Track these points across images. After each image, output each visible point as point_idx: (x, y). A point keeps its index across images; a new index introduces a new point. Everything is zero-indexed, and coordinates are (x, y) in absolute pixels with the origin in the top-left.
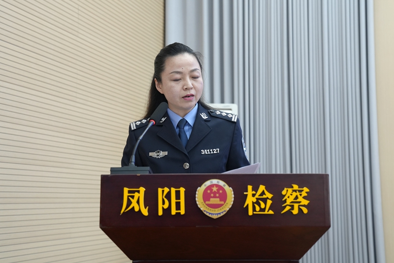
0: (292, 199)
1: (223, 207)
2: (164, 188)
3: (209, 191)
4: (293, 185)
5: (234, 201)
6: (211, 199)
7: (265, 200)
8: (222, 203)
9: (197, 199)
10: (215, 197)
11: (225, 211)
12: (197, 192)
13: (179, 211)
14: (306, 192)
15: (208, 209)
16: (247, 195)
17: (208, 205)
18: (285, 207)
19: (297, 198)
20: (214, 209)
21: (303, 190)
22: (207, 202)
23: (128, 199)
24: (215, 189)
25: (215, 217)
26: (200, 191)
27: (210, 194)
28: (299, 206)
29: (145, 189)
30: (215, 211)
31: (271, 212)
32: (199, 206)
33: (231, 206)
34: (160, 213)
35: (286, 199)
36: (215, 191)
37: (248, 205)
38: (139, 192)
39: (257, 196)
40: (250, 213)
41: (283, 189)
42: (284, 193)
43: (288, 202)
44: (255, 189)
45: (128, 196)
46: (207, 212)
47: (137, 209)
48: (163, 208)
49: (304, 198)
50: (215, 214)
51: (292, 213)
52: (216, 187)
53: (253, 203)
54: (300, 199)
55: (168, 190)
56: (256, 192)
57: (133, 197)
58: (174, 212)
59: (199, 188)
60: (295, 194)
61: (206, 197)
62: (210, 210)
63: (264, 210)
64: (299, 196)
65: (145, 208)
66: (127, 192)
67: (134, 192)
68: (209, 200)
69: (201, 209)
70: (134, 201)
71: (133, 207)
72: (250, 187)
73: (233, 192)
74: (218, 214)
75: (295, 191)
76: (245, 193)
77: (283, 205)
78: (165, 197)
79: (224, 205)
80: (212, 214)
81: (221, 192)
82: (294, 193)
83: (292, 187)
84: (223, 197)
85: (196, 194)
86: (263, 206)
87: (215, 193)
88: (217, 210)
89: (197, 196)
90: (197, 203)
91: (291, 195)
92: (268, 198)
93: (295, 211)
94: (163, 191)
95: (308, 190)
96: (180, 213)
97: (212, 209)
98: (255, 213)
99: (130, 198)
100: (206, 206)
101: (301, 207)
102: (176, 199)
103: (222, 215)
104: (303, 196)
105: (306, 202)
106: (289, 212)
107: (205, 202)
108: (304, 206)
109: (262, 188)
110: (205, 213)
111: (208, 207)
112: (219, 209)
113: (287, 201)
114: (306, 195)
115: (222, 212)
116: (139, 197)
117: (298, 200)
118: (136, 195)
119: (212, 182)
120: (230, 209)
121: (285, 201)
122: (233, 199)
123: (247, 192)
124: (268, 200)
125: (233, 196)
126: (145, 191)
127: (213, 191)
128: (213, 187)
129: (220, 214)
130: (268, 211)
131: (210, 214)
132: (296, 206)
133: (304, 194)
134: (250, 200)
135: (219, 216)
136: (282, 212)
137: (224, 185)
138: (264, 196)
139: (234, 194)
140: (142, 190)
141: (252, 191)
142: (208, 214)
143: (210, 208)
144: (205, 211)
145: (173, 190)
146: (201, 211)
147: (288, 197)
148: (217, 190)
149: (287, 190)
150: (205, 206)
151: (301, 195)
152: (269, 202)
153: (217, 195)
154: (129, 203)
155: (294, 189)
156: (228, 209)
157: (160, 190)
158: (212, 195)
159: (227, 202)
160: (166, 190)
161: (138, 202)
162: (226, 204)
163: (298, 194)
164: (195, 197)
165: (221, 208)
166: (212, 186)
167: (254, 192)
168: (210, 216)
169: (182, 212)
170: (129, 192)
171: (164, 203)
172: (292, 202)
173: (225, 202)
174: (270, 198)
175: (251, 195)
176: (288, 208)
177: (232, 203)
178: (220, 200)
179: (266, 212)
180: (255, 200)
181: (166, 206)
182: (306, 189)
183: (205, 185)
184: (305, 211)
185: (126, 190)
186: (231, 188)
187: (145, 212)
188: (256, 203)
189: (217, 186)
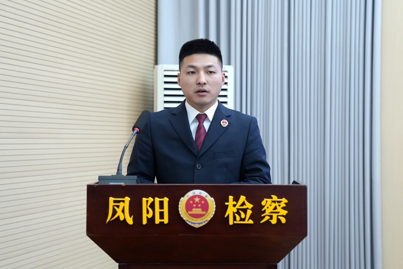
0: (271, 209)
1: (204, 217)
2: (148, 198)
3: (191, 202)
4: (272, 196)
5: (215, 212)
6: (194, 209)
7: (245, 211)
8: (204, 213)
9: (179, 209)
10: (197, 207)
11: (207, 221)
12: (180, 203)
13: (162, 220)
14: (285, 203)
15: (191, 219)
16: (228, 206)
17: (190, 215)
18: (264, 217)
19: (275, 208)
20: (196, 219)
21: (281, 201)
22: (190, 212)
23: (114, 209)
24: (197, 200)
25: (197, 226)
26: (183, 201)
27: (192, 204)
28: (278, 216)
29: (129, 199)
30: (197, 220)
31: (251, 222)
32: (182, 216)
33: (212, 216)
34: (145, 222)
35: (265, 210)
36: (197, 202)
37: (228, 215)
38: (124, 201)
39: (238, 207)
40: (231, 223)
41: (263, 200)
42: (263, 203)
43: (267, 213)
44: (236, 199)
45: (114, 206)
46: (189, 222)
47: (122, 219)
48: (147, 217)
49: (283, 208)
50: (197, 223)
51: (270, 222)
52: (199, 198)
53: (234, 213)
54: (279, 209)
55: (153, 200)
56: (237, 202)
57: (118, 207)
58: (158, 221)
59: (182, 198)
60: (274, 205)
61: (189, 207)
62: (193, 220)
63: (244, 220)
64: (278, 207)
65: (130, 217)
66: (113, 202)
67: (119, 202)
68: (191, 210)
69: (184, 219)
70: (119, 211)
71: (119, 217)
72: (231, 198)
73: (214, 203)
74: (200, 223)
75: (274, 202)
76: (226, 204)
77: (263, 215)
78: (150, 206)
79: (206, 215)
80: (194, 223)
81: (203, 202)
82: (273, 203)
83: (272, 198)
84: (205, 207)
85: (178, 204)
86: (243, 216)
87: (197, 203)
88: (199, 219)
89: (179, 206)
90: (180, 213)
91: (271, 205)
92: (248, 208)
93: (274, 221)
94: (147, 201)
95: (286, 201)
96: (163, 222)
97: (194, 219)
98: (235, 222)
99: (115, 207)
100: (189, 216)
101: (279, 217)
102: (160, 208)
103: (204, 224)
104: (281, 206)
105: (285, 212)
106: (268, 222)
107: (187, 212)
108: (283, 216)
109: (243, 198)
110: (188, 222)
111: (190, 217)
112: (201, 218)
113: (266, 211)
114: (285, 205)
115: (204, 222)
116: (124, 207)
117: (276, 211)
118: (121, 204)
119: (194, 193)
120: (211, 219)
121: (265, 212)
122: (214, 210)
123: (228, 202)
124: (248, 210)
125: (215, 206)
126: (130, 201)
127: (196, 202)
128: (196, 198)
129: (202, 223)
130: (248, 221)
131: (192, 223)
132: (275, 216)
133: (283, 205)
134: (231, 211)
135: (201, 225)
136: (262, 222)
137: (206, 196)
138: (244, 207)
139: (216, 204)
140: (127, 199)
141: (233, 201)
142: (190, 224)
143: (192, 218)
144: (187, 220)
145: (157, 200)
146: (184, 221)
147: (268, 208)
148: (199, 200)
149: (267, 201)
150: (187, 216)
151: (279, 206)
152: (249, 212)
153: (200, 205)
154: (115, 212)
155: (273, 200)
156: (210, 219)
157: (144, 200)
158: (195, 205)
159: (209, 212)
160: (151, 200)
161: (123, 211)
162: (207, 214)
163: (277, 204)
164: (178, 208)
165: (203, 218)
166: (195, 196)
167: (235, 203)
168: (192, 225)
169: (166, 221)
170: (115, 202)
171: (148, 212)
172: (271, 213)
173: (207, 212)
174: (250, 208)
175: (232, 206)
176: (267, 218)
177: (214, 213)
178: (203, 210)
179: (246, 222)
180: (235, 211)
181: (150, 216)
182: (284, 200)
183: (188, 196)
184: (283, 220)
185: (111, 199)
186: (212, 199)
187: (130, 221)
188: (236, 213)
189: (199, 196)
